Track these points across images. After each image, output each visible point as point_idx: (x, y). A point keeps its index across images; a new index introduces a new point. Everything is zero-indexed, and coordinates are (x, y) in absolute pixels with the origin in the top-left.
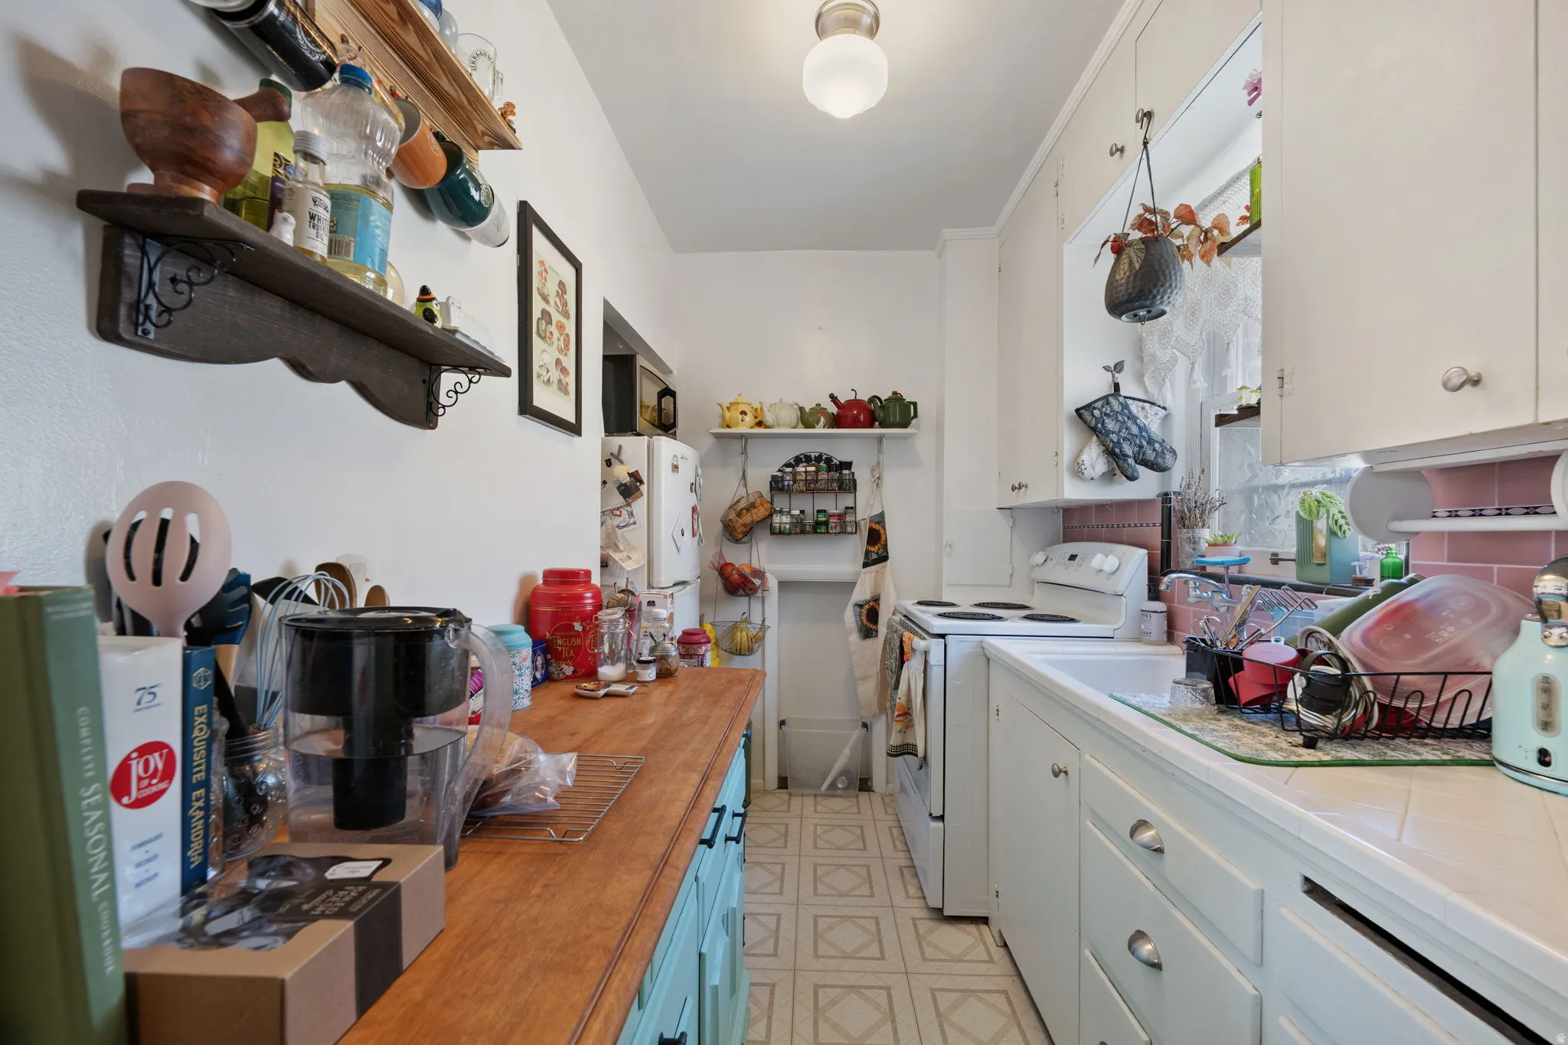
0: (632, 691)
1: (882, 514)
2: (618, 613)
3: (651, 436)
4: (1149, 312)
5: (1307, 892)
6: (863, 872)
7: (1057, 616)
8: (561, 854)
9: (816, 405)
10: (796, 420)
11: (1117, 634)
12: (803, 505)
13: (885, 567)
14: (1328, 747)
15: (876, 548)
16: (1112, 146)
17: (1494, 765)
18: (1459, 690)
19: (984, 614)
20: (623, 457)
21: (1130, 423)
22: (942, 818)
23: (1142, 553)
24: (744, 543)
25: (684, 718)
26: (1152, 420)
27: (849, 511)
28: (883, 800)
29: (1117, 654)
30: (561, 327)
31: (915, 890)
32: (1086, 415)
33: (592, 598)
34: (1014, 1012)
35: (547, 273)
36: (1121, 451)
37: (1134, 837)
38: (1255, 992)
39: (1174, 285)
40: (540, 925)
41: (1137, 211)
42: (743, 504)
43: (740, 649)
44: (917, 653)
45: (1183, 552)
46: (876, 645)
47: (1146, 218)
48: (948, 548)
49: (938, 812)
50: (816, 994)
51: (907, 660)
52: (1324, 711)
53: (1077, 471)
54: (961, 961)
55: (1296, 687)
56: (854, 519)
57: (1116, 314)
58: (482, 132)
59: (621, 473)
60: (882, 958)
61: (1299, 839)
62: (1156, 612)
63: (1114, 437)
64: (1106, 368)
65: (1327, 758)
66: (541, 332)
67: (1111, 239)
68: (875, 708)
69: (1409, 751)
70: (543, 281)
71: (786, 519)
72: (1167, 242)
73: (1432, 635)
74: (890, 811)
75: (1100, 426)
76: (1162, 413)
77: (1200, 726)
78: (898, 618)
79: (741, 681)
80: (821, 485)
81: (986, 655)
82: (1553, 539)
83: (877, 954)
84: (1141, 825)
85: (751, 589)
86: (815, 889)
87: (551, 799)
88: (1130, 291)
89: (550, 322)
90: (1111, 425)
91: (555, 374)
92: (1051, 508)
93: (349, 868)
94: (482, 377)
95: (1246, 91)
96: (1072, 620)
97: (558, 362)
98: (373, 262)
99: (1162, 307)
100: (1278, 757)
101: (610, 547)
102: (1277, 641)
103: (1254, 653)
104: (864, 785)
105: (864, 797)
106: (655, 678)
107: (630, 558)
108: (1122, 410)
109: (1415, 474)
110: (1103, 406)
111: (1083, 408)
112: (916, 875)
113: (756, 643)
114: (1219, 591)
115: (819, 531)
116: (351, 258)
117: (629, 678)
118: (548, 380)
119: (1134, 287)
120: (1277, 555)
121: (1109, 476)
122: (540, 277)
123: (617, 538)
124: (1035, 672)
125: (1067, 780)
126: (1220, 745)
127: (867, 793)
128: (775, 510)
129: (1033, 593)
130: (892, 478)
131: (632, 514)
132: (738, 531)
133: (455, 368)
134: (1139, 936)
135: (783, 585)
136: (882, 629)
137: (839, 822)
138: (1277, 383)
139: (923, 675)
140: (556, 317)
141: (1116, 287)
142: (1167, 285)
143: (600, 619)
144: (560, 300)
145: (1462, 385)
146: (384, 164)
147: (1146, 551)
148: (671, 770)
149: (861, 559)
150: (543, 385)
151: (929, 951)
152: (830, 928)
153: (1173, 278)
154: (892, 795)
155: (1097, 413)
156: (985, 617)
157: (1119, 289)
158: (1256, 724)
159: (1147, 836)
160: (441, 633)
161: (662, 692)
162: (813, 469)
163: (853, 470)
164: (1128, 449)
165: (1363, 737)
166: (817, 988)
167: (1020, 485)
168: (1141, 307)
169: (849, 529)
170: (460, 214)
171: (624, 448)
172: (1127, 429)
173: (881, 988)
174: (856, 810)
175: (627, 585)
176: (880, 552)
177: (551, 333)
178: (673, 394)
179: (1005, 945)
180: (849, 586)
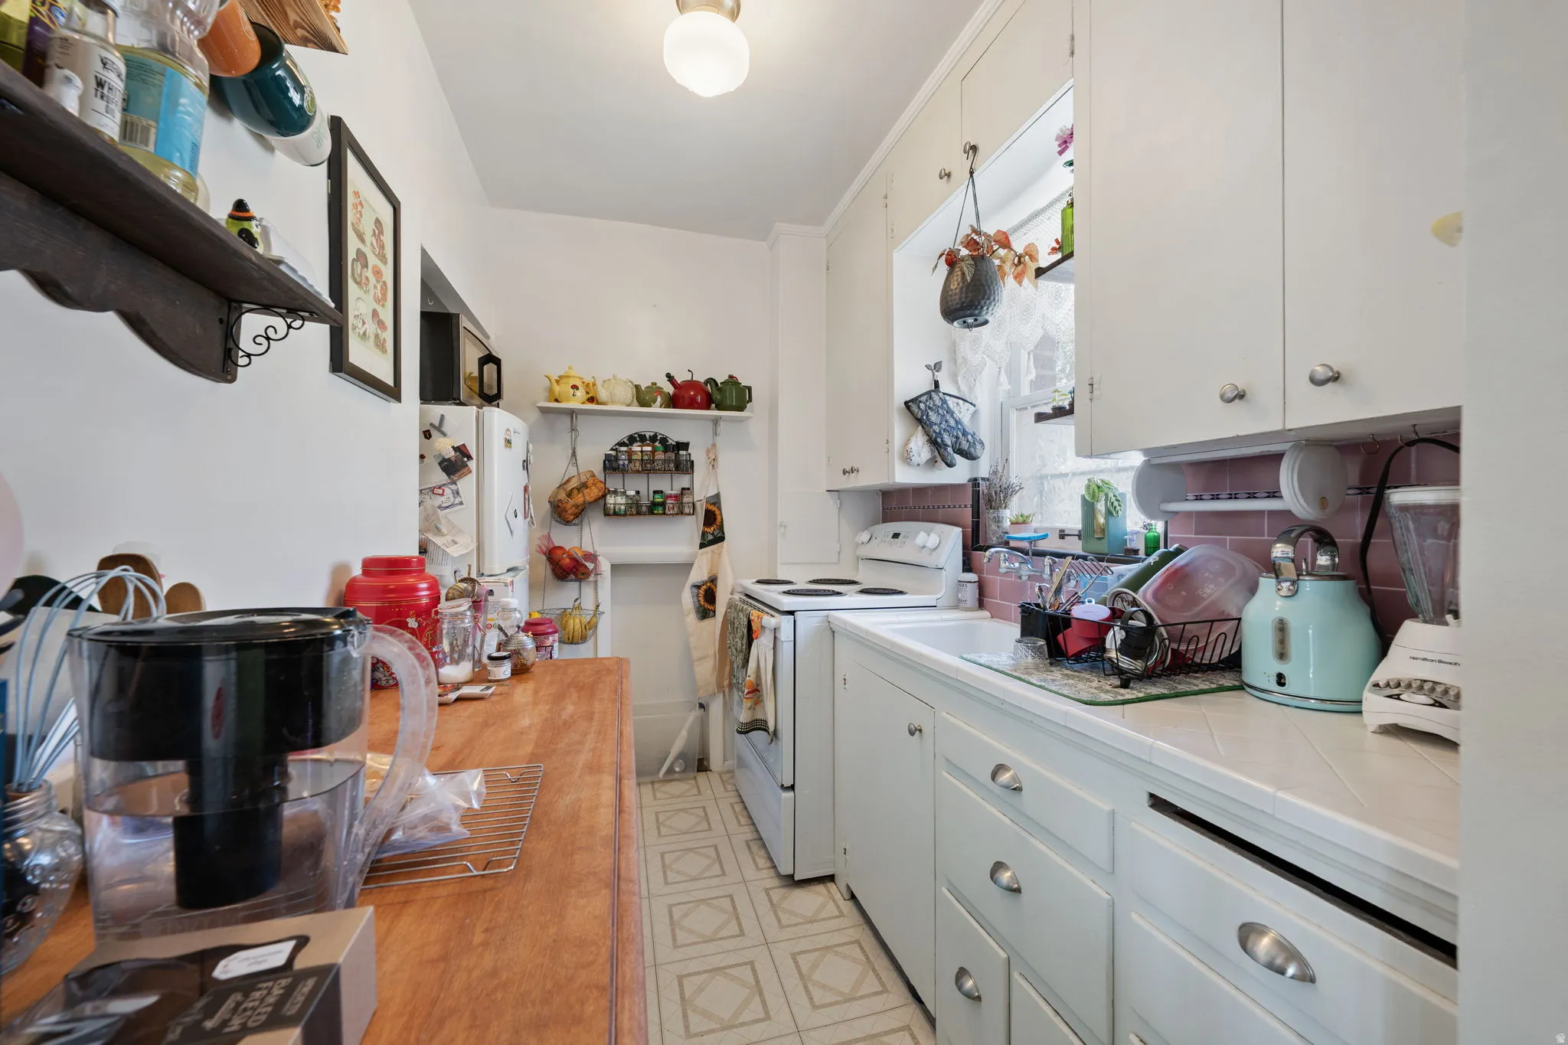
0: (490, 691)
1: (718, 496)
2: (464, 605)
3: (480, 407)
4: (976, 320)
5: (1152, 806)
6: (712, 852)
7: (888, 589)
8: (490, 890)
9: (652, 384)
10: (631, 398)
11: (940, 604)
12: (638, 486)
13: (722, 547)
14: (1138, 685)
15: (712, 529)
16: (941, 171)
17: (1244, 689)
18: (1218, 634)
19: (825, 591)
20: (445, 429)
21: (948, 417)
22: (792, 788)
23: (958, 530)
24: (575, 525)
25: (563, 717)
26: (963, 413)
27: (687, 491)
28: (721, 778)
29: (942, 620)
30: (378, 273)
31: (764, 861)
32: (914, 408)
33: (428, 589)
34: (868, 958)
35: (363, 207)
36: (942, 441)
37: (996, 779)
38: (1107, 896)
39: (996, 299)
40: (504, 978)
41: (965, 230)
42: (574, 484)
43: (573, 638)
44: (767, 631)
45: (991, 533)
46: (715, 624)
47: (972, 238)
48: (783, 528)
49: (788, 783)
50: (681, 985)
51: (757, 638)
52: (1135, 657)
53: (906, 458)
54: (816, 921)
55: (1114, 638)
56: (691, 500)
57: (949, 319)
58: (295, 22)
59: (444, 446)
60: (742, 934)
61: (1150, 763)
62: (971, 582)
63: (936, 428)
64: (928, 367)
65: (1141, 695)
66: (356, 276)
67: (946, 253)
68: (713, 687)
69: (1189, 683)
70: (358, 215)
71: (621, 500)
72: (990, 261)
73: (1200, 592)
74: (729, 787)
75: (925, 417)
76: (972, 409)
77: (1042, 678)
78: (737, 597)
79: (609, 671)
80: (658, 465)
81: (831, 628)
82: (1266, 517)
83: (736, 931)
84: (999, 769)
85: (583, 574)
86: (665, 878)
87: (456, 827)
88: (963, 300)
89: (365, 265)
90: (934, 417)
91: (371, 328)
92: (874, 490)
93: (247, 959)
94: (306, 322)
95: (1058, 143)
96: (901, 593)
97: (375, 313)
98: (181, 157)
99: (987, 317)
100: (1108, 697)
101: (429, 530)
102: (1090, 601)
103: (1078, 612)
104: (702, 765)
105: (702, 777)
106: (509, 675)
107: (456, 543)
108: (942, 405)
109: (1176, 466)
110: (927, 401)
111: (912, 401)
112: (764, 846)
113: (590, 629)
114: (1025, 562)
115: (656, 512)
116: (151, 148)
117: (480, 676)
118: (365, 334)
119: (966, 297)
120: (1063, 531)
121: (932, 463)
122: (354, 211)
123: (439, 519)
124: (887, 641)
125: (921, 737)
126: (1065, 692)
127: (704, 773)
128: (609, 491)
129: (858, 569)
130: (726, 458)
131: (458, 493)
132: (569, 512)
133: (267, 308)
134: (999, 866)
135: (615, 568)
136: (721, 607)
137: (680, 806)
138: (1088, 388)
139: (772, 651)
140: (373, 260)
141: (951, 296)
142: (992, 298)
143: (441, 613)
144: (377, 240)
145: (1235, 398)
146: (196, 33)
147: (961, 529)
148: (577, 774)
149: (698, 541)
150: (359, 339)
151: (785, 918)
152: (686, 915)
153: (996, 293)
154: (729, 772)
155: (922, 406)
156: (827, 593)
157: (954, 297)
158: (1080, 672)
159: (1005, 777)
160: (344, 639)
161: (525, 690)
162: (649, 449)
163: (689, 451)
164: (948, 440)
165: (1159, 676)
166: (680, 979)
167: (852, 469)
168: (970, 316)
169: (687, 510)
170: (271, 117)
171: (447, 417)
172: (946, 421)
173: (745, 964)
174: (696, 792)
175: (469, 574)
176: (716, 533)
177: (367, 278)
178: (497, 362)
179: (853, 897)
180: (687, 567)
